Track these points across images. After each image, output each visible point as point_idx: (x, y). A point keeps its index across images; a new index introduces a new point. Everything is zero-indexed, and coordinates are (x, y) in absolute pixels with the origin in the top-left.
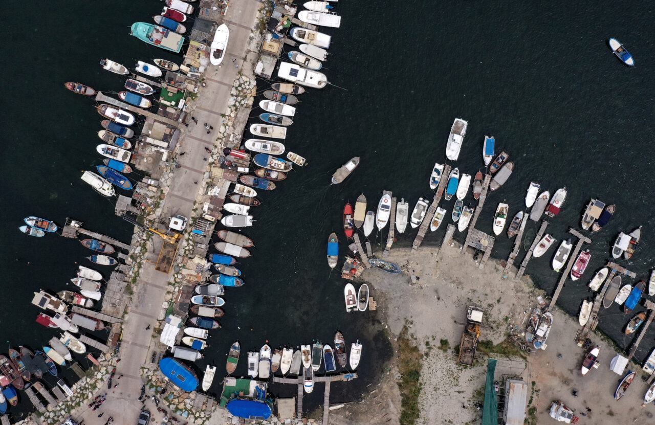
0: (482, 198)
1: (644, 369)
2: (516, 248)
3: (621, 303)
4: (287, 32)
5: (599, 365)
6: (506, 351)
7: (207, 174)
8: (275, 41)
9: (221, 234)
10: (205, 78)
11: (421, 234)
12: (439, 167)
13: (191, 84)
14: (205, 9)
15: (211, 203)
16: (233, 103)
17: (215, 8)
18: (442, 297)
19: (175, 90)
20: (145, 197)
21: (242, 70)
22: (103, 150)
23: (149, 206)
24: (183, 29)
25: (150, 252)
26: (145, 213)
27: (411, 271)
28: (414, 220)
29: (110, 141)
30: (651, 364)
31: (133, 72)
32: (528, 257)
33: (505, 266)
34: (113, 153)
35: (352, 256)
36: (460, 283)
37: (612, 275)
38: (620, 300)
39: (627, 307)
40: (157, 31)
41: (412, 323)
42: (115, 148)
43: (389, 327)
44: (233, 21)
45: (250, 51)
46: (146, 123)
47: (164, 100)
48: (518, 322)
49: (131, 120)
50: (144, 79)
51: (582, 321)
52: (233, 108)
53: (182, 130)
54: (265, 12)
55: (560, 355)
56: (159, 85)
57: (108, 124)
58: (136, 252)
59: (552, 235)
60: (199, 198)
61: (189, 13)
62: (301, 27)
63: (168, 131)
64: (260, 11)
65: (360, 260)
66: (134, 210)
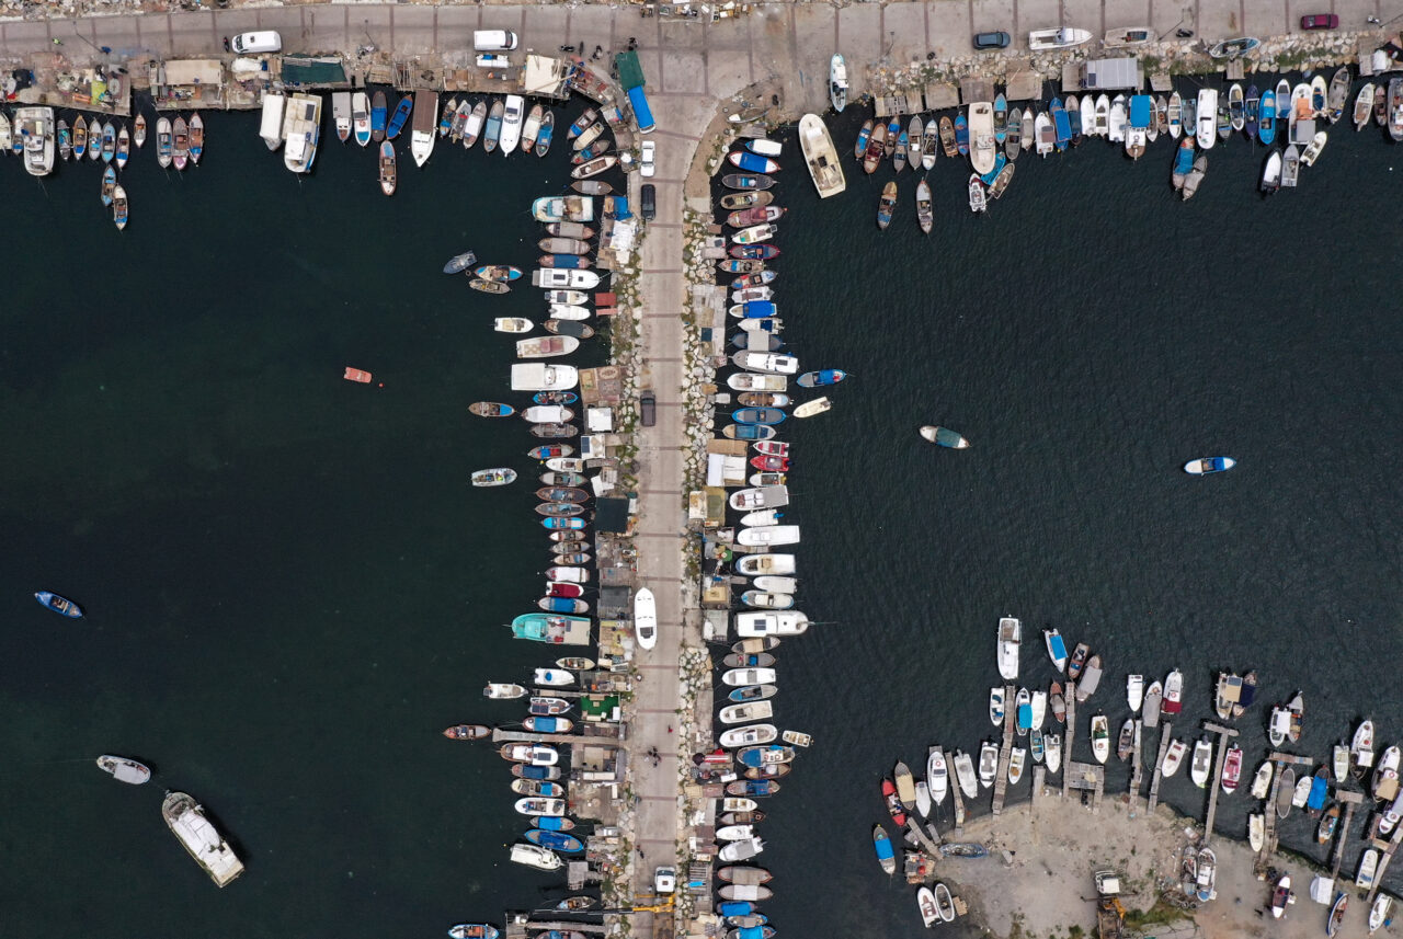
0: (1071, 717)
1: (1358, 884)
2: (1137, 772)
3: (1301, 804)
4: (730, 568)
5: (1295, 898)
6: (1163, 916)
7: (681, 799)
8: (717, 585)
9: (724, 874)
10: (636, 666)
11: (1000, 791)
12: (995, 691)
13: (619, 680)
14: (606, 569)
15: (698, 836)
16: (687, 690)
17: (620, 565)
18: (1054, 870)
19: (601, 697)
20: (604, 854)
21: (684, 640)
22: (524, 806)
23: (614, 865)
24: (583, 606)
25: (637, 927)
26: (610, 875)
27: (1000, 846)
28: (985, 775)
29: (532, 792)
30: (1366, 874)
31: (533, 688)
32: (1156, 779)
33: (1127, 800)
34: (541, 806)
35: (915, 850)
36: (1073, 843)
37: (1279, 770)
38: (1299, 801)
39: (1312, 808)
40: (553, 624)
41: (1023, 917)
42: (540, 800)
43: (991, 930)
44: (651, 575)
45: (687, 610)
46: (573, 752)
47: (589, 714)
48: (1168, 871)
49: (555, 756)
50: (551, 693)
51: (1256, 845)
52: (689, 697)
53: (626, 747)
54: (691, 549)
55: (1238, 900)
56: (575, 695)
57: (521, 771)
58: (615, 932)
59: (1180, 741)
60: (680, 835)
61: (584, 580)
62: (748, 554)
63: (607, 755)
64: (684, 550)
65: (926, 851)
66: (595, 876)
